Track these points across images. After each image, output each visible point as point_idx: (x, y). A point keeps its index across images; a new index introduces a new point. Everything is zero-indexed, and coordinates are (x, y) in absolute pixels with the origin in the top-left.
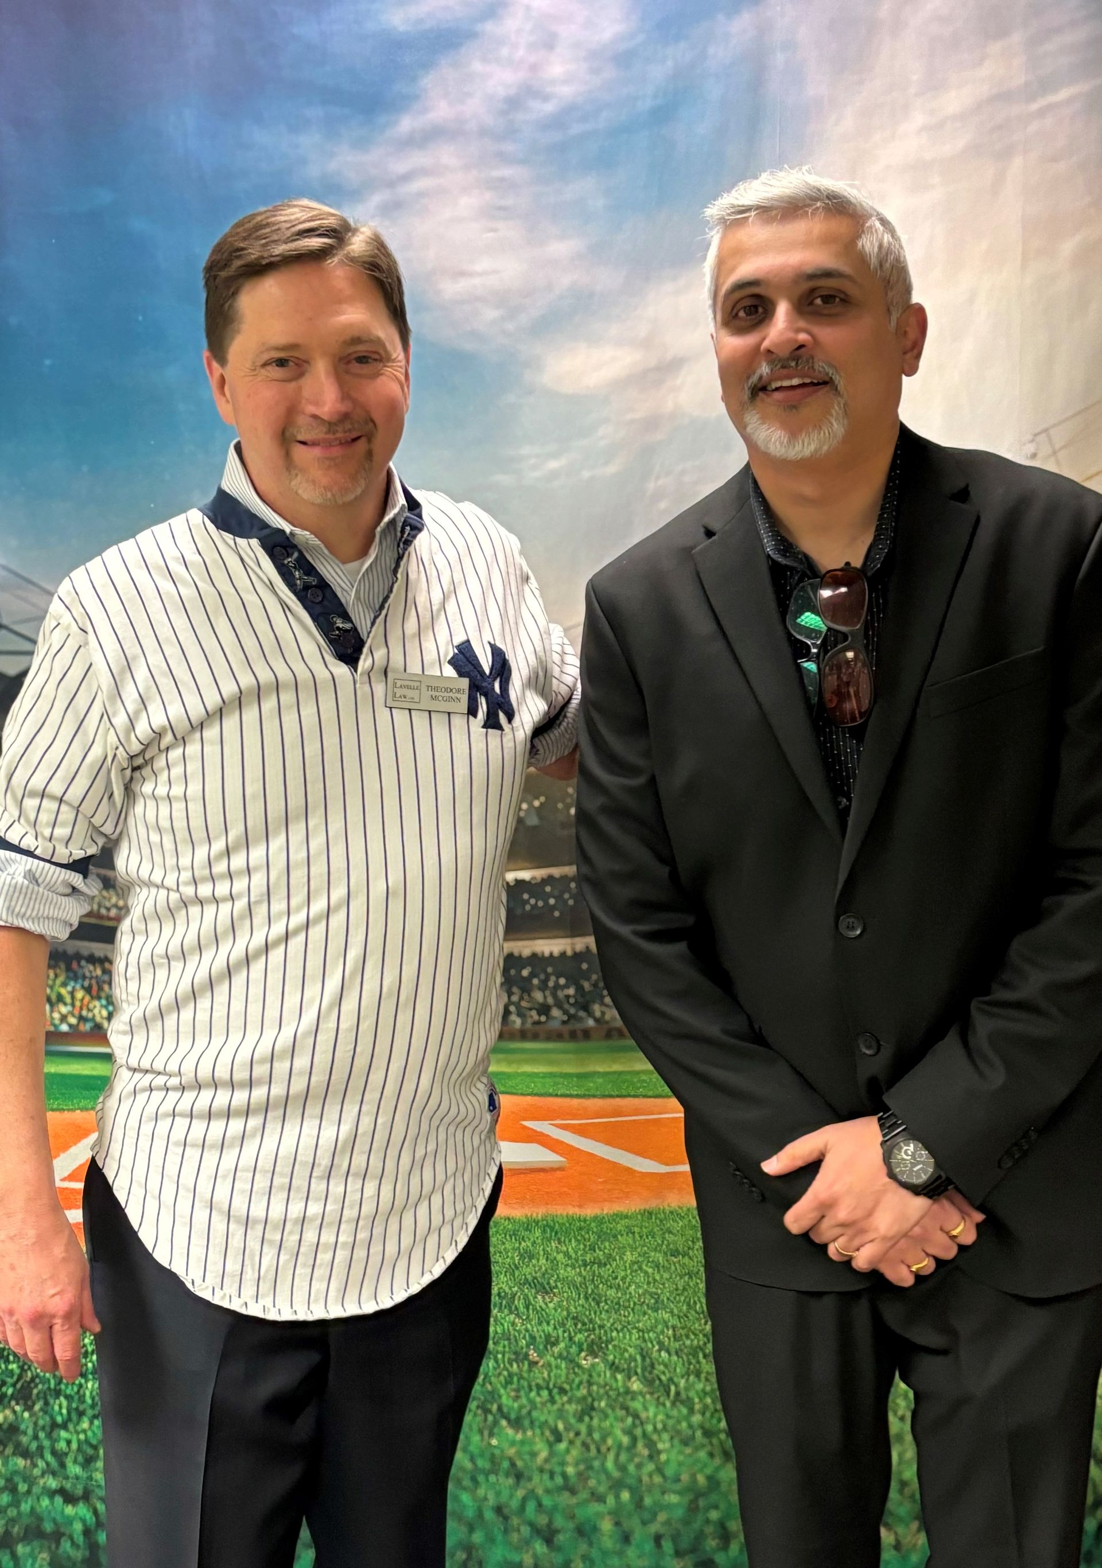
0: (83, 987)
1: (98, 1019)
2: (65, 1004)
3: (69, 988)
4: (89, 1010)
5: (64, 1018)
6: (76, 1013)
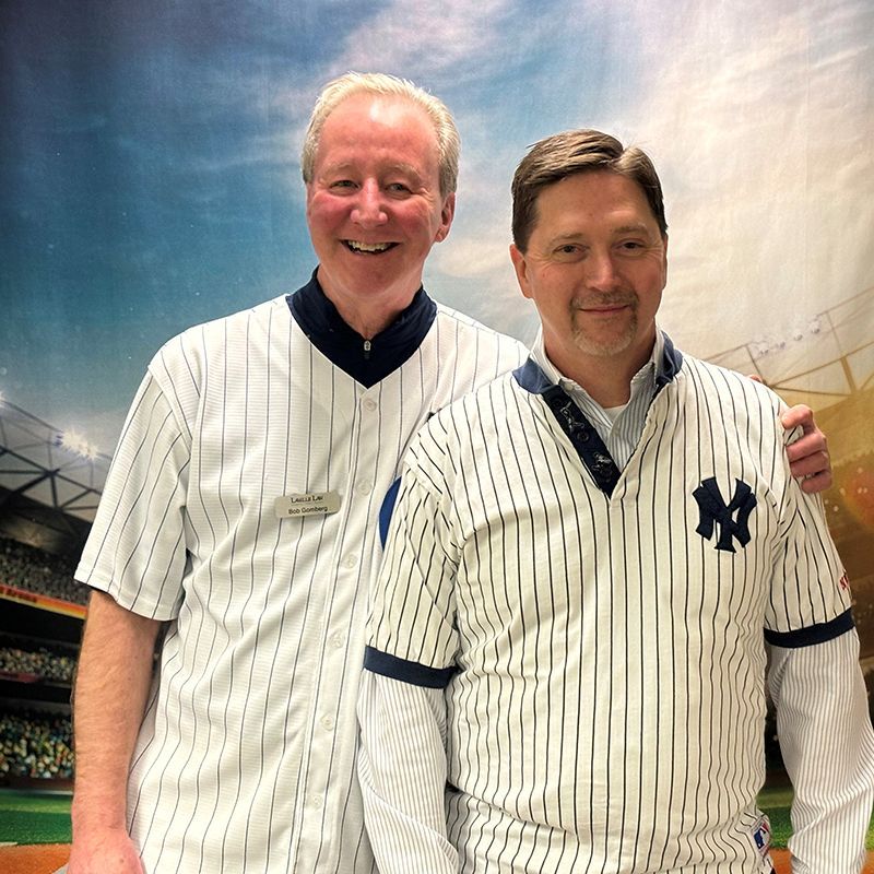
0: (63, 741)
2: (49, 756)
3: (52, 743)
4: (68, 760)
5: (47, 767)
6: (58, 763)
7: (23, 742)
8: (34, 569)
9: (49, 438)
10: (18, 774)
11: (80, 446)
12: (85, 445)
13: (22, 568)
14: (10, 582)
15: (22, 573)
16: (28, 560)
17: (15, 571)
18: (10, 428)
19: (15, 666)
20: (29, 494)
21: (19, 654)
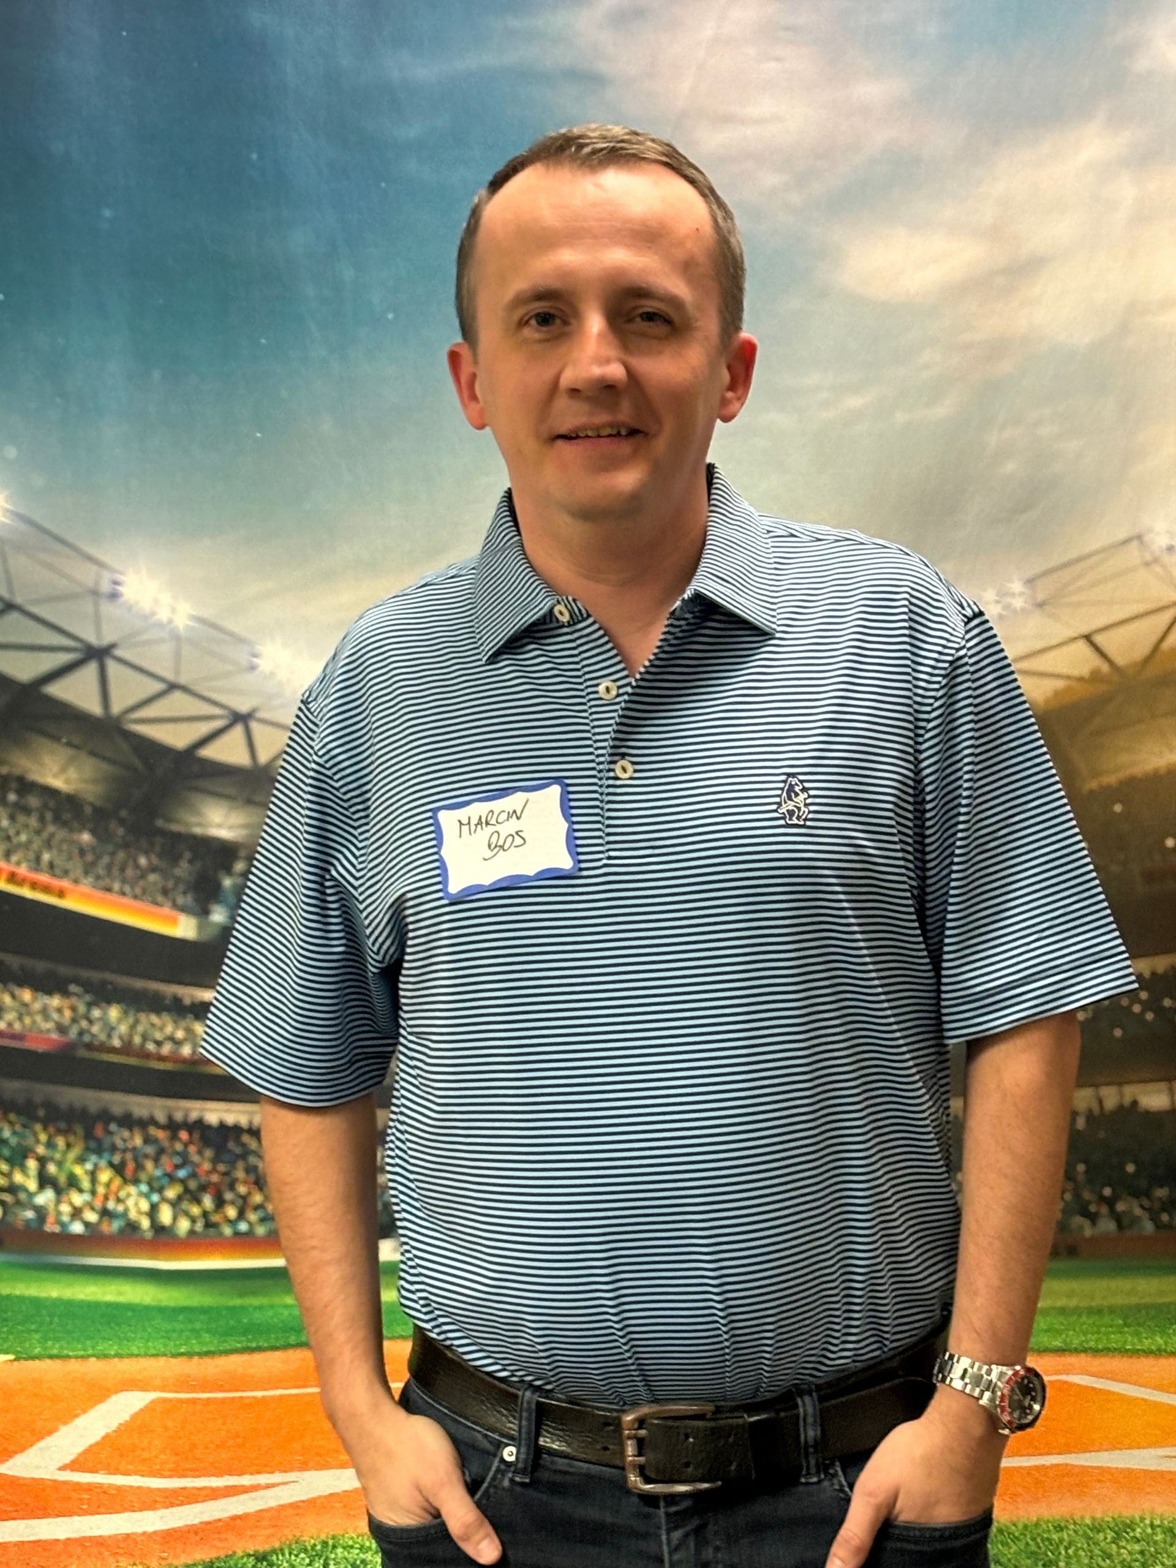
0: (111, 1165)
1: (133, 1215)
2: (81, 1191)
3: (89, 1166)
4: (119, 1200)
5: (76, 1213)
6: (98, 1204)
7: (32, 1164)
8: (61, 834)
9: (97, 583)
10: (20, 1225)
11: (156, 601)
12: (166, 598)
13: (38, 832)
14: (14, 858)
15: (37, 842)
16: (49, 816)
17: (23, 838)
18: (19, 563)
19: (20, 1018)
20: (55, 690)
21: (27, 995)
